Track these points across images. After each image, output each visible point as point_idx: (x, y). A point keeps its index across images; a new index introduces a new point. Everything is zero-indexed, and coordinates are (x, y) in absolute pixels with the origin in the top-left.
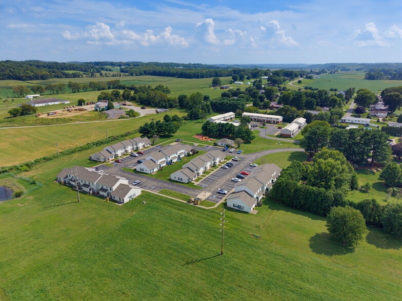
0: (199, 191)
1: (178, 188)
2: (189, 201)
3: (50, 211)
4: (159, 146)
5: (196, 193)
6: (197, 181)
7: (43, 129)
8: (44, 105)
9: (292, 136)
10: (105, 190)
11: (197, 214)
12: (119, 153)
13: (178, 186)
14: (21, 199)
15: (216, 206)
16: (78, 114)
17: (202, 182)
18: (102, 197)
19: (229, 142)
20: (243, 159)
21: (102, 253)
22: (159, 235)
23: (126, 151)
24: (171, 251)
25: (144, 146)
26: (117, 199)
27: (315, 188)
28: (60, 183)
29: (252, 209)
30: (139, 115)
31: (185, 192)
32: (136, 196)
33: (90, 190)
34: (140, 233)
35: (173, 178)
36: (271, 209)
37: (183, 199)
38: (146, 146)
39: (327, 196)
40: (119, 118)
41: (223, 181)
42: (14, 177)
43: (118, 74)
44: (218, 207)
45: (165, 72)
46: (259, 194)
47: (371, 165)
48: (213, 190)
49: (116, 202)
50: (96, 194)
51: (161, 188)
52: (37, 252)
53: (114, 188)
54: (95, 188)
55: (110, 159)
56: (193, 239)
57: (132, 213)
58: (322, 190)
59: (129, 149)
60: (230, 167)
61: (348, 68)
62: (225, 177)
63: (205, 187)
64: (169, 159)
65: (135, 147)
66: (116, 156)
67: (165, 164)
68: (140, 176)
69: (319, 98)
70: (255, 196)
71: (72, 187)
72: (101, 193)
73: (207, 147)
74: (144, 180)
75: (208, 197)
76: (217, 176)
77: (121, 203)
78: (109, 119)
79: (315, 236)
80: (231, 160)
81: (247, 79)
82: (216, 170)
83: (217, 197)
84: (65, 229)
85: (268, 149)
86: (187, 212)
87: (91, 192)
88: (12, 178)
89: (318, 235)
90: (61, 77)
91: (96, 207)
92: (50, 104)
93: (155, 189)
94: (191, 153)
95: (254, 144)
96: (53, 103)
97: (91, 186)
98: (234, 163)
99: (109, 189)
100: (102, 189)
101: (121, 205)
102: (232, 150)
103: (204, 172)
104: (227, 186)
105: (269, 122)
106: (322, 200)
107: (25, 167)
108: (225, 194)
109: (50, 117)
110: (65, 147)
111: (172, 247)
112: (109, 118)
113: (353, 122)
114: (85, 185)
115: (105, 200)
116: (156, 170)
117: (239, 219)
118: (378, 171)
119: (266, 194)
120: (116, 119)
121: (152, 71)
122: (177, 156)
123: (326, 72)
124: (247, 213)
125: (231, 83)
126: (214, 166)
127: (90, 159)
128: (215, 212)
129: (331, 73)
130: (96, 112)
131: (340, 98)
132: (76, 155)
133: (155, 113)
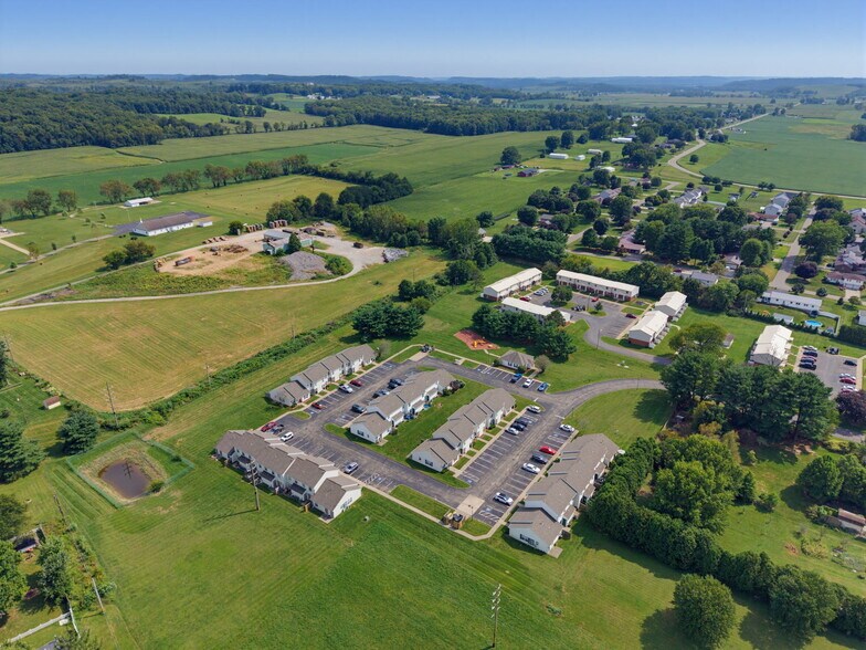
0: (462, 494)
1: (425, 484)
2: (444, 520)
3: (213, 528)
4: (390, 362)
5: (456, 500)
6: (458, 466)
7: (172, 304)
8: (164, 231)
9: (652, 345)
10: (302, 490)
11: (457, 551)
12: (319, 386)
13: (426, 479)
14: (161, 495)
15: (489, 535)
16: (231, 262)
17: (468, 469)
18: (295, 501)
19: (525, 359)
20: (547, 406)
21: (306, 632)
22: (394, 598)
23: (330, 379)
24: (413, 635)
25: (362, 364)
26: (322, 508)
27: (664, 519)
28: (222, 460)
29: (552, 546)
30: (351, 269)
31: (439, 497)
32: (354, 501)
33: (276, 486)
34: (364, 591)
35: (415, 458)
36: (586, 546)
37: (433, 514)
38: (366, 364)
39: (683, 537)
40: (313, 279)
41: (505, 468)
42: (140, 439)
43: (301, 125)
44: (493, 539)
45: (400, 118)
46: (567, 514)
47: (793, 438)
48: (487, 491)
49: (320, 513)
50: (285, 493)
51: (395, 481)
52: (207, 623)
53: (316, 488)
54: (283, 482)
55: (303, 400)
56: (449, 610)
57: (347, 544)
58: (678, 523)
59: (337, 375)
60: (522, 430)
61: (817, 97)
62: (511, 457)
63: (473, 484)
64: (409, 409)
65: (347, 369)
66: (314, 392)
67: (402, 419)
68: (359, 448)
69: (724, 234)
70: (560, 520)
71: (242, 471)
72: (294, 493)
73: (482, 367)
74: (365, 459)
75: (478, 511)
76: (497, 456)
77: (329, 517)
78: (294, 281)
79: (654, 615)
80: (524, 411)
81: (578, 142)
82: (495, 438)
83: (493, 512)
84: (242, 574)
85: (599, 378)
86: (440, 546)
87: (277, 489)
88: (138, 443)
89: (658, 614)
90: (186, 136)
91: (288, 524)
92: (175, 228)
93: (384, 483)
94: (449, 388)
95: (574, 364)
96: (181, 227)
97: (276, 478)
98: (531, 419)
99: (307, 487)
100: (295, 486)
101: (328, 521)
102: (529, 381)
103: (473, 445)
104: (513, 483)
105: (610, 296)
106: (675, 543)
107: (157, 417)
108: (507, 504)
109: (182, 272)
110: (218, 361)
111: (415, 624)
112: (292, 278)
113: (786, 304)
114: (265, 474)
115: (301, 509)
116: (385, 434)
117: (527, 569)
118: (805, 452)
119: (581, 510)
120: (306, 281)
121: (373, 114)
122: (423, 399)
123: (764, 112)
124: (542, 553)
125: (542, 156)
126: (492, 428)
127: (268, 399)
128: (488, 549)
129: (774, 114)
130: (267, 259)
131: (766, 242)
132: (240, 384)
133: (380, 261)
